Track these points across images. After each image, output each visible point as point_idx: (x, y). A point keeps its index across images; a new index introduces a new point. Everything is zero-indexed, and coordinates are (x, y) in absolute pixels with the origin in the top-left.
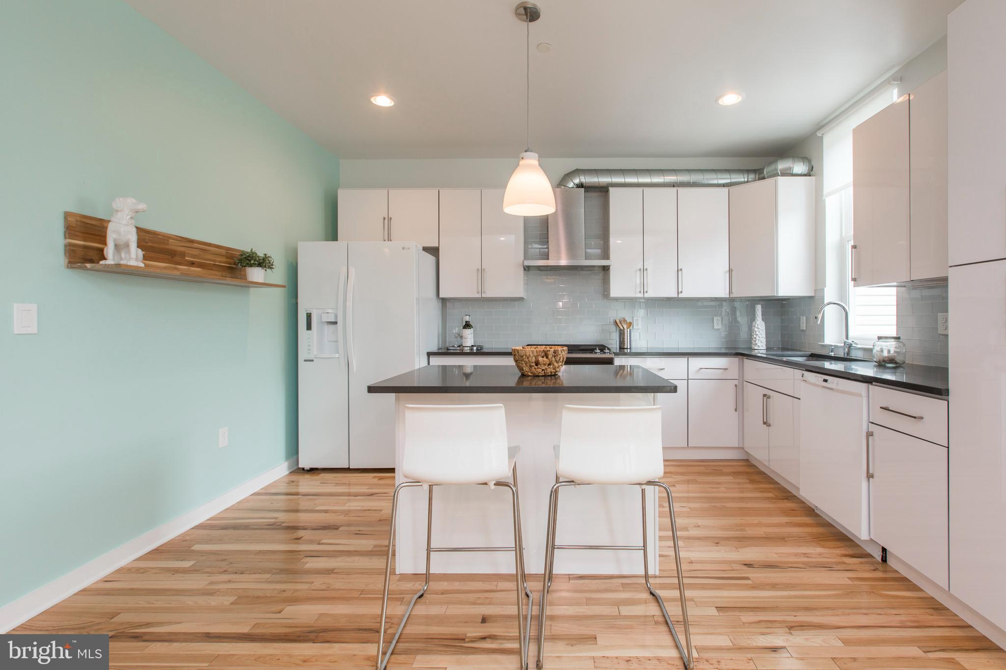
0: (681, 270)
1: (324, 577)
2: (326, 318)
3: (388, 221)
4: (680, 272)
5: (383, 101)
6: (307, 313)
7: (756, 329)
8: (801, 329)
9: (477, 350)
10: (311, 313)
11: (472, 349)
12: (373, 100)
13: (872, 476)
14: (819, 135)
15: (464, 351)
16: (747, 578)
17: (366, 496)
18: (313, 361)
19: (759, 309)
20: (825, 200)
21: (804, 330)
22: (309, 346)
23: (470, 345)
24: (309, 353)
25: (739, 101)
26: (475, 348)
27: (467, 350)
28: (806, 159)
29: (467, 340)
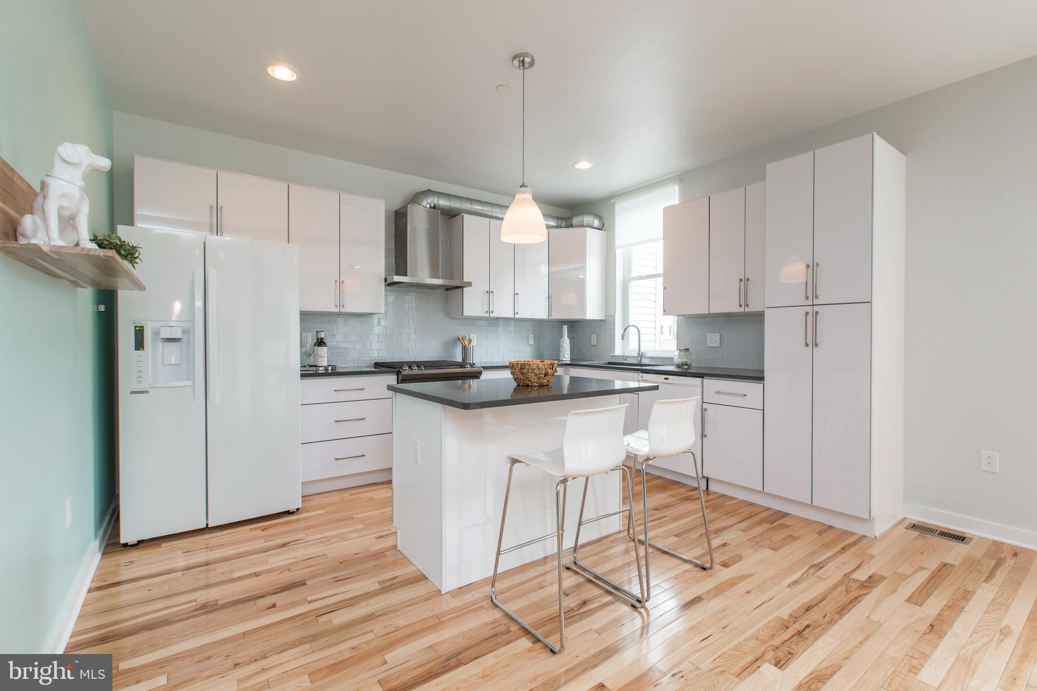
0: (517, 294)
1: (374, 622)
2: (166, 334)
3: (218, 210)
4: (516, 296)
5: (283, 73)
6: (136, 327)
7: (564, 345)
8: (592, 344)
9: (332, 370)
10: (143, 327)
11: (326, 369)
12: (270, 71)
13: (706, 436)
14: (613, 202)
15: (318, 372)
16: (665, 517)
17: (278, 548)
18: (147, 392)
19: (565, 328)
20: (615, 251)
21: (594, 345)
22: (140, 372)
23: (325, 364)
24: (140, 382)
25: (589, 167)
26: (330, 368)
27: (321, 370)
28: (600, 218)
29: (323, 359)
